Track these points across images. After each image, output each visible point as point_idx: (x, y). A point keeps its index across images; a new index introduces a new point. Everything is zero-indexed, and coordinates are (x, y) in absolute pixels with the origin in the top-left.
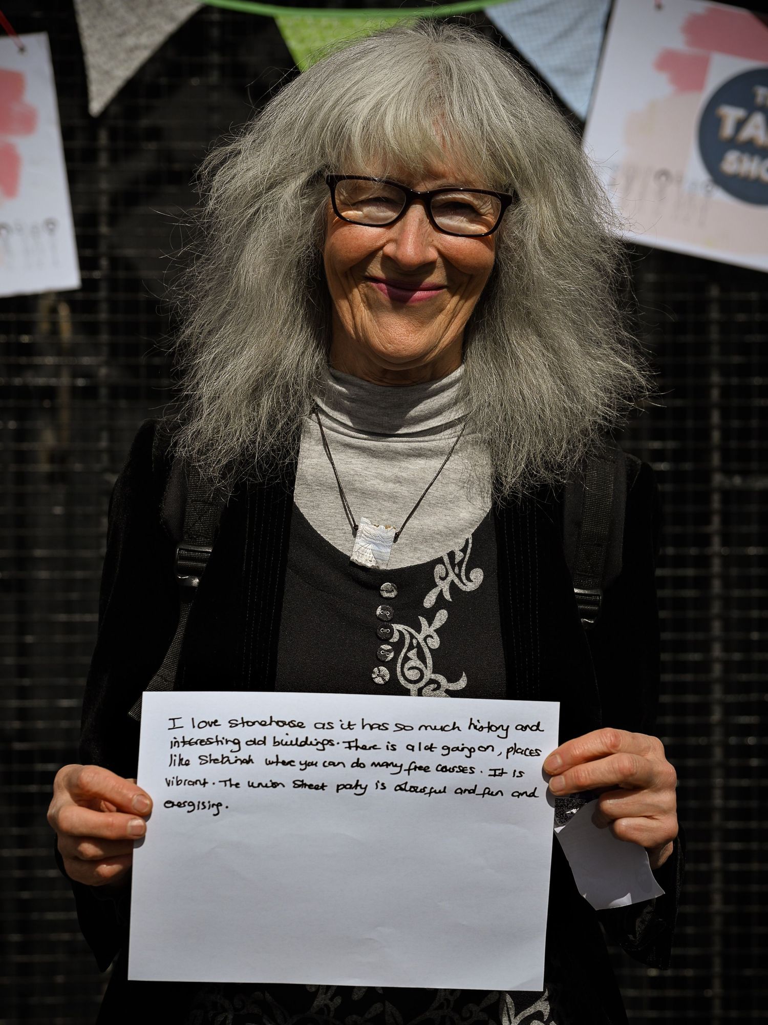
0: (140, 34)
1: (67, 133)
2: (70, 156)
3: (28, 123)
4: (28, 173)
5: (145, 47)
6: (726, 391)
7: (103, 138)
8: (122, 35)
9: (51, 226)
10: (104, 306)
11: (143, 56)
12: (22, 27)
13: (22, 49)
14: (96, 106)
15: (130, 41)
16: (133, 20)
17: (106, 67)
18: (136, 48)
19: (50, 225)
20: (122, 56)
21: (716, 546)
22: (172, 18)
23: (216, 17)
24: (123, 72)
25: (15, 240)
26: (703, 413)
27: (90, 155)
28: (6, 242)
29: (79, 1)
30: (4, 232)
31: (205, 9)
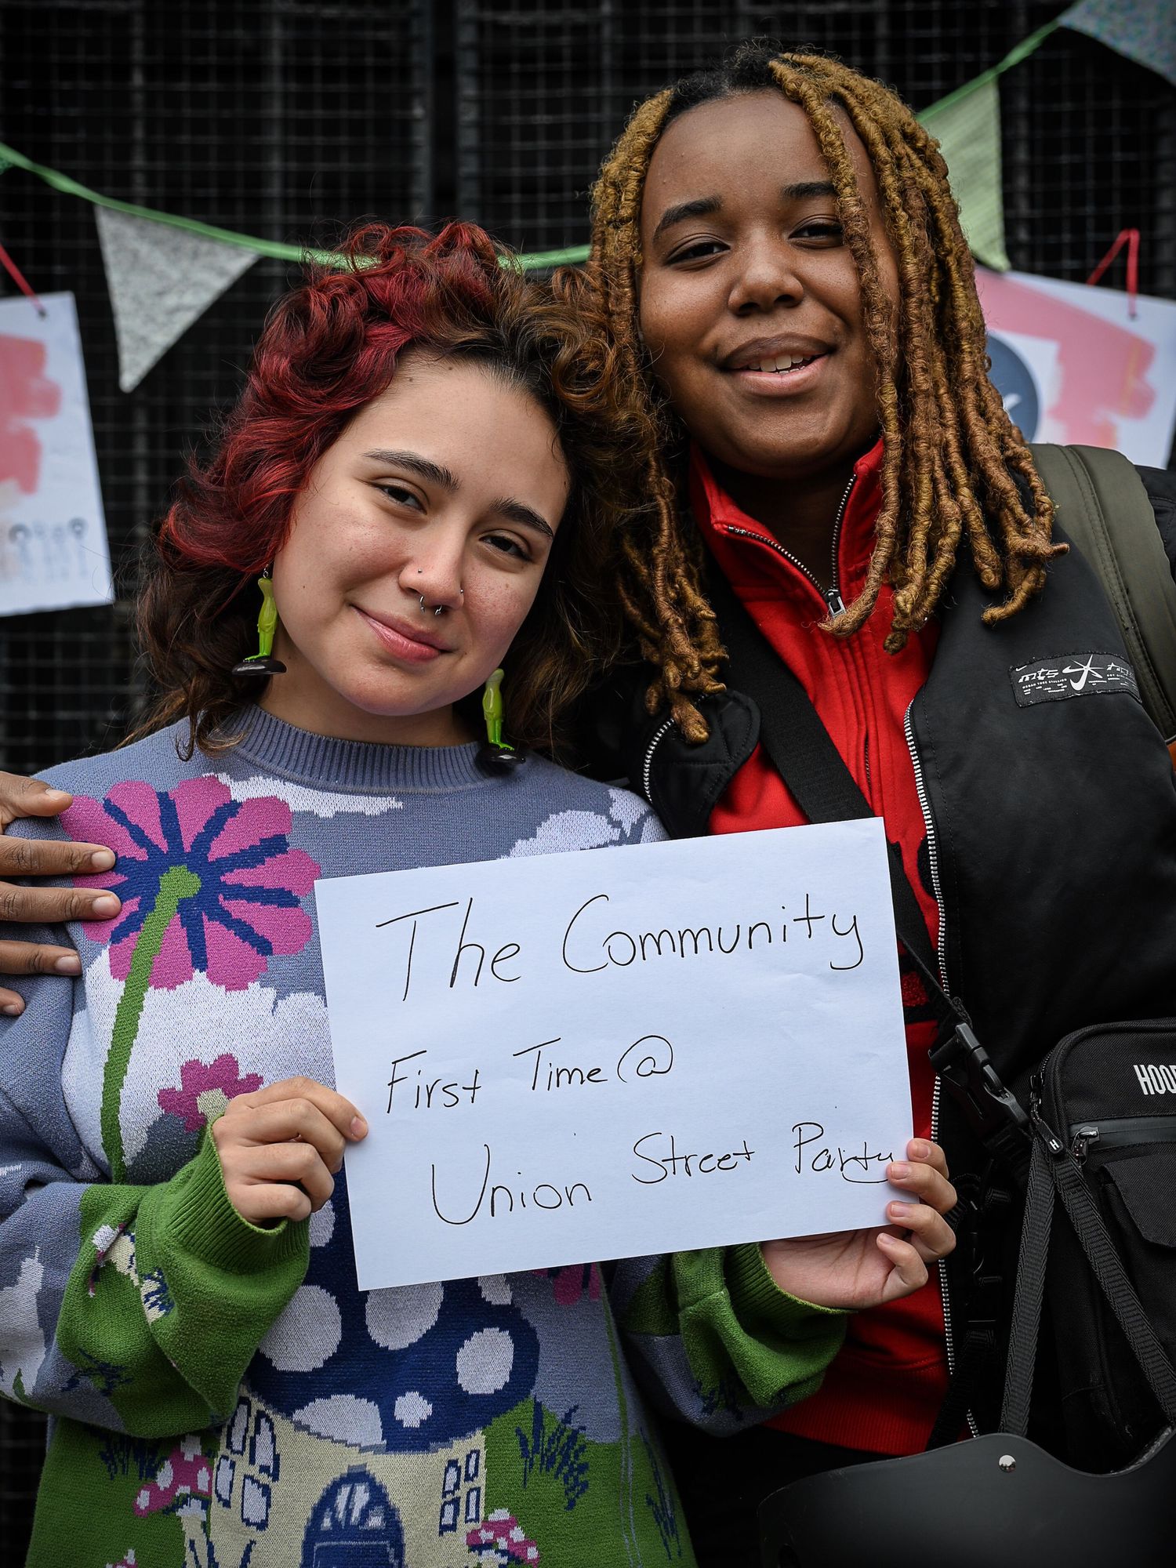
0: (183, 292)
1: (97, 412)
2: (100, 441)
3: (50, 402)
4: (50, 464)
5: (189, 308)
7: (141, 422)
8: (161, 294)
9: (78, 528)
11: (185, 319)
12: (43, 285)
13: (42, 314)
14: (129, 379)
15: (171, 301)
16: (175, 274)
17: (143, 331)
18: (177, 309)
19: (78, 526)
20: (161, 318)
22: (222, 273)
23: (277, 270)
24: (163, 338)
25: (35, 546)
27: (125, 440)
28: (23, 548)
29: (109, 251)
30: (20, 535)
31: (264, 261)
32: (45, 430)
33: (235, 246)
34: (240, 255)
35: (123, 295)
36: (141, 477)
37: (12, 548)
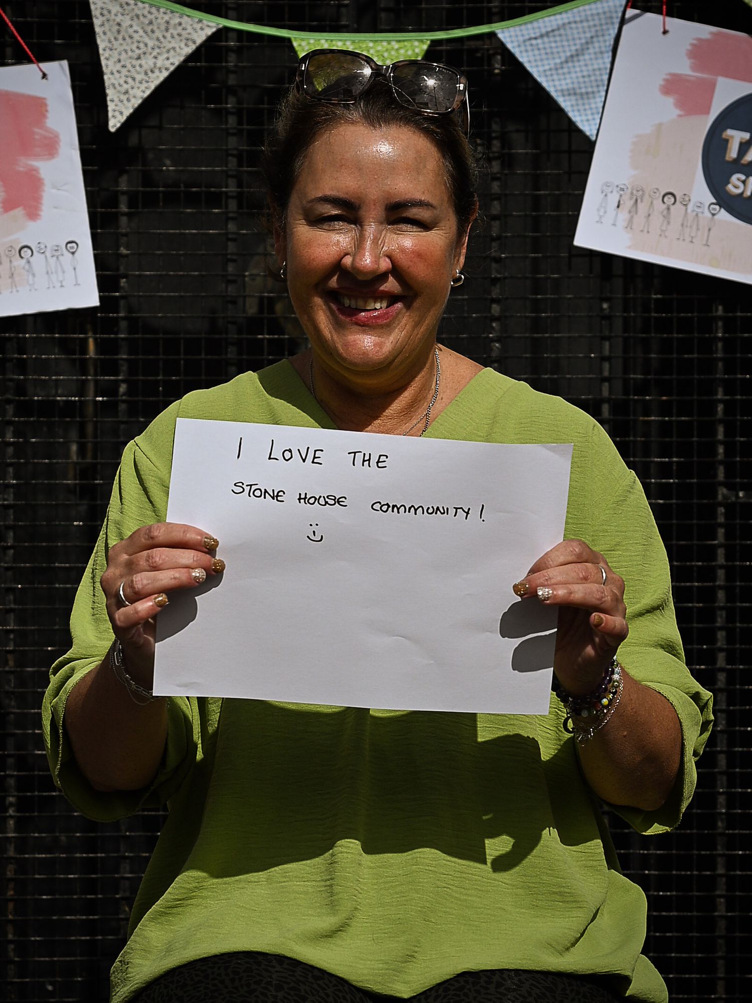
3: (50, 147)
4: (49, 195)
6: (730, 407)
8: (139, 58)
9: (74, 245)
10: (123, 324)
11: (161, 76)
13: (44, 75)
14: (115, 123)
15: (148, 62)
18: (153, 70)
19: (72, 247)
21: (721, 560)
24: (140, 92)
25: (37, 259)
26: (708, 430)
28: (29, 262)
29: (97, 22)
30: (26, 253)
31: (221, 34)
32: (45, 168)
33: (200, 21)
34: (202, 29)
35: (107, 59)
36: (124, 208)
37: (19, 263)
